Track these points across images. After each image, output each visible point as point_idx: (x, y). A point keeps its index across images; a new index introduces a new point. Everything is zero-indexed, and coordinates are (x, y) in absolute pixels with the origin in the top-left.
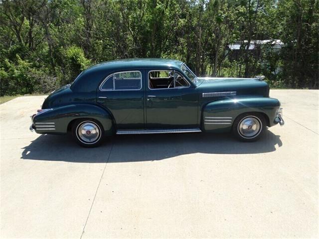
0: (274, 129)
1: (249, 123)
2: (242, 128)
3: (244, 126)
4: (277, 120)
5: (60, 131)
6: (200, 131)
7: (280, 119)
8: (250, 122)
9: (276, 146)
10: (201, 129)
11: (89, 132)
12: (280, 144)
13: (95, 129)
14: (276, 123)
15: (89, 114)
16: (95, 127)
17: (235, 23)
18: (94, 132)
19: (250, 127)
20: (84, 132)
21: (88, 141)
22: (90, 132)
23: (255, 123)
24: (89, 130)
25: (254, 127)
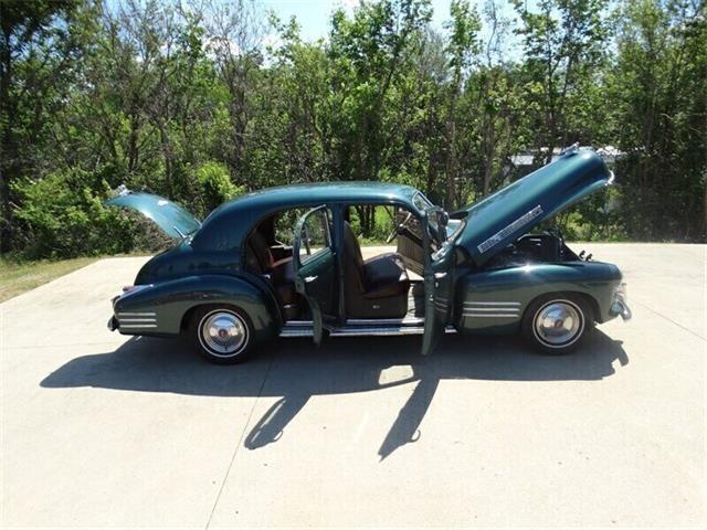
0: (610, 328)
1: (556, 314)
2: (542, 326)
3: (546, 320)
4: (616, 308)
5: (166, 329)
6: (454, 331)
7: (622, 305)
8: (559, 312)
9: (616, 364)
10: (455, 328)
11: (223, 332)
12: (624, 361)
13: (237, 326)
14: (613, 315)
15: (227, 296)
16: (237, 321)
17: (524, 113)
18: (233, 332)
19: (559, 323)
20: (214, 332)
21: (222, 350)
22: (225, 332)
23: (568, 314)
24: (224, 327)
25: (569, 324)
